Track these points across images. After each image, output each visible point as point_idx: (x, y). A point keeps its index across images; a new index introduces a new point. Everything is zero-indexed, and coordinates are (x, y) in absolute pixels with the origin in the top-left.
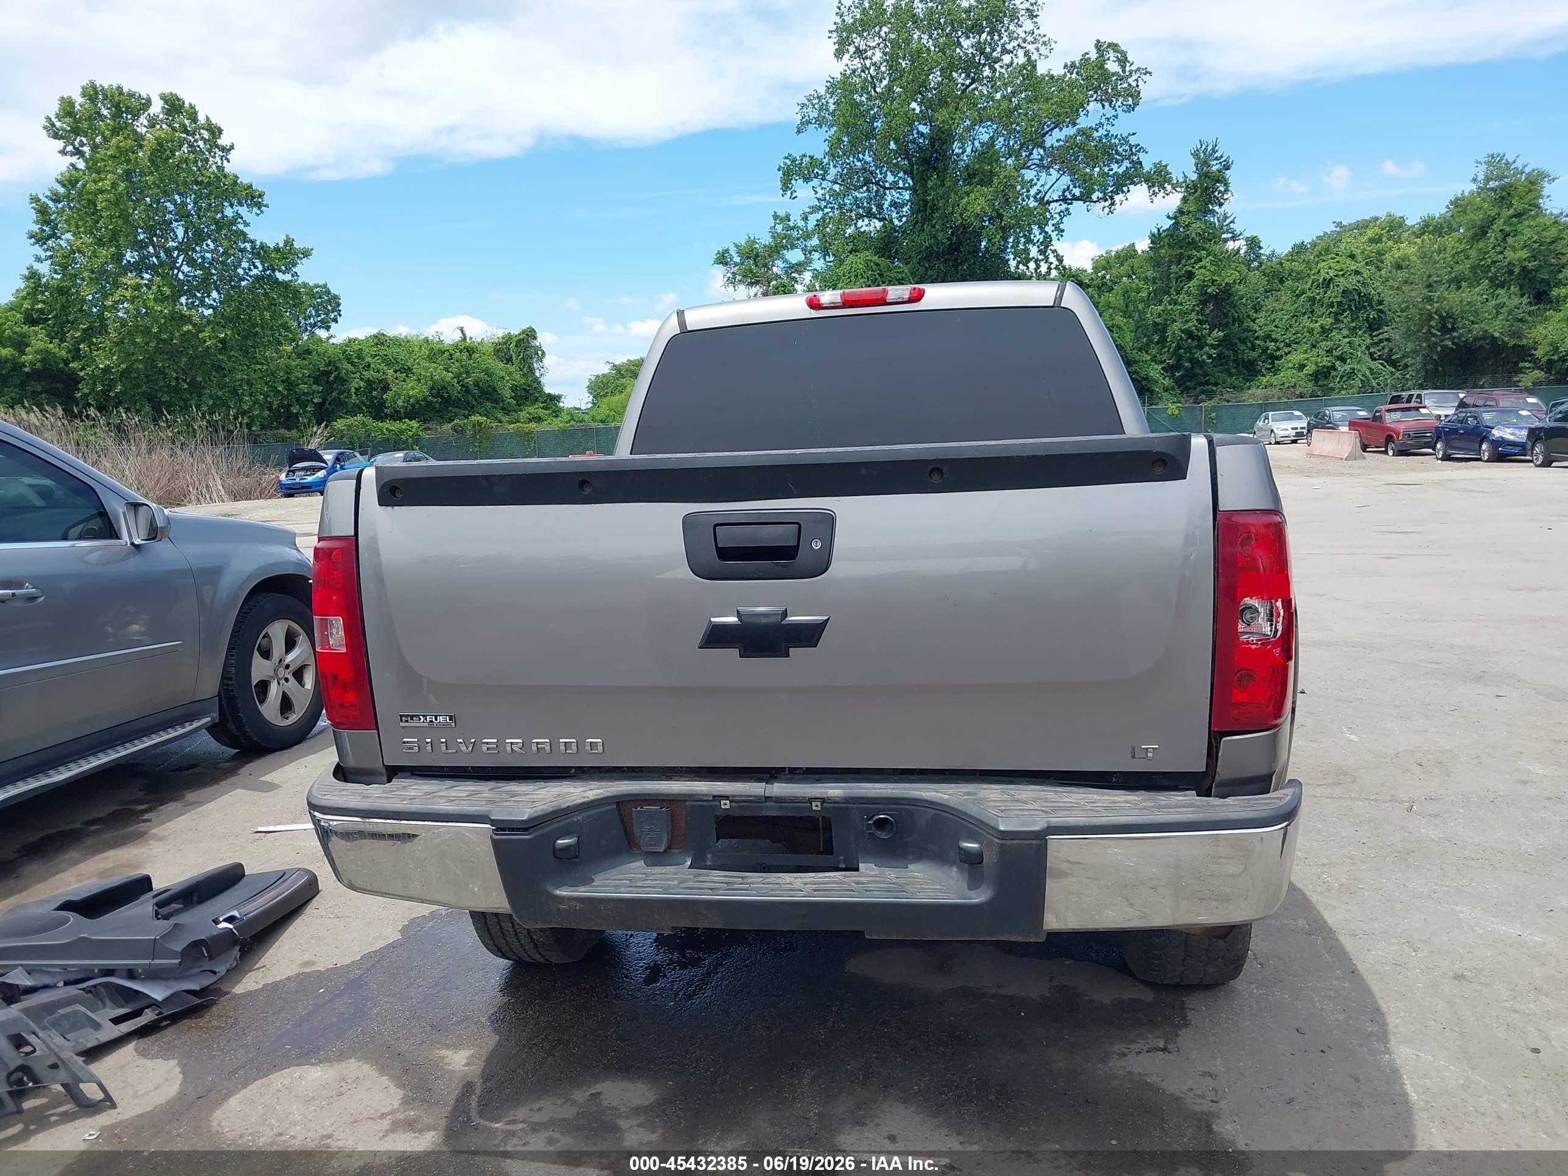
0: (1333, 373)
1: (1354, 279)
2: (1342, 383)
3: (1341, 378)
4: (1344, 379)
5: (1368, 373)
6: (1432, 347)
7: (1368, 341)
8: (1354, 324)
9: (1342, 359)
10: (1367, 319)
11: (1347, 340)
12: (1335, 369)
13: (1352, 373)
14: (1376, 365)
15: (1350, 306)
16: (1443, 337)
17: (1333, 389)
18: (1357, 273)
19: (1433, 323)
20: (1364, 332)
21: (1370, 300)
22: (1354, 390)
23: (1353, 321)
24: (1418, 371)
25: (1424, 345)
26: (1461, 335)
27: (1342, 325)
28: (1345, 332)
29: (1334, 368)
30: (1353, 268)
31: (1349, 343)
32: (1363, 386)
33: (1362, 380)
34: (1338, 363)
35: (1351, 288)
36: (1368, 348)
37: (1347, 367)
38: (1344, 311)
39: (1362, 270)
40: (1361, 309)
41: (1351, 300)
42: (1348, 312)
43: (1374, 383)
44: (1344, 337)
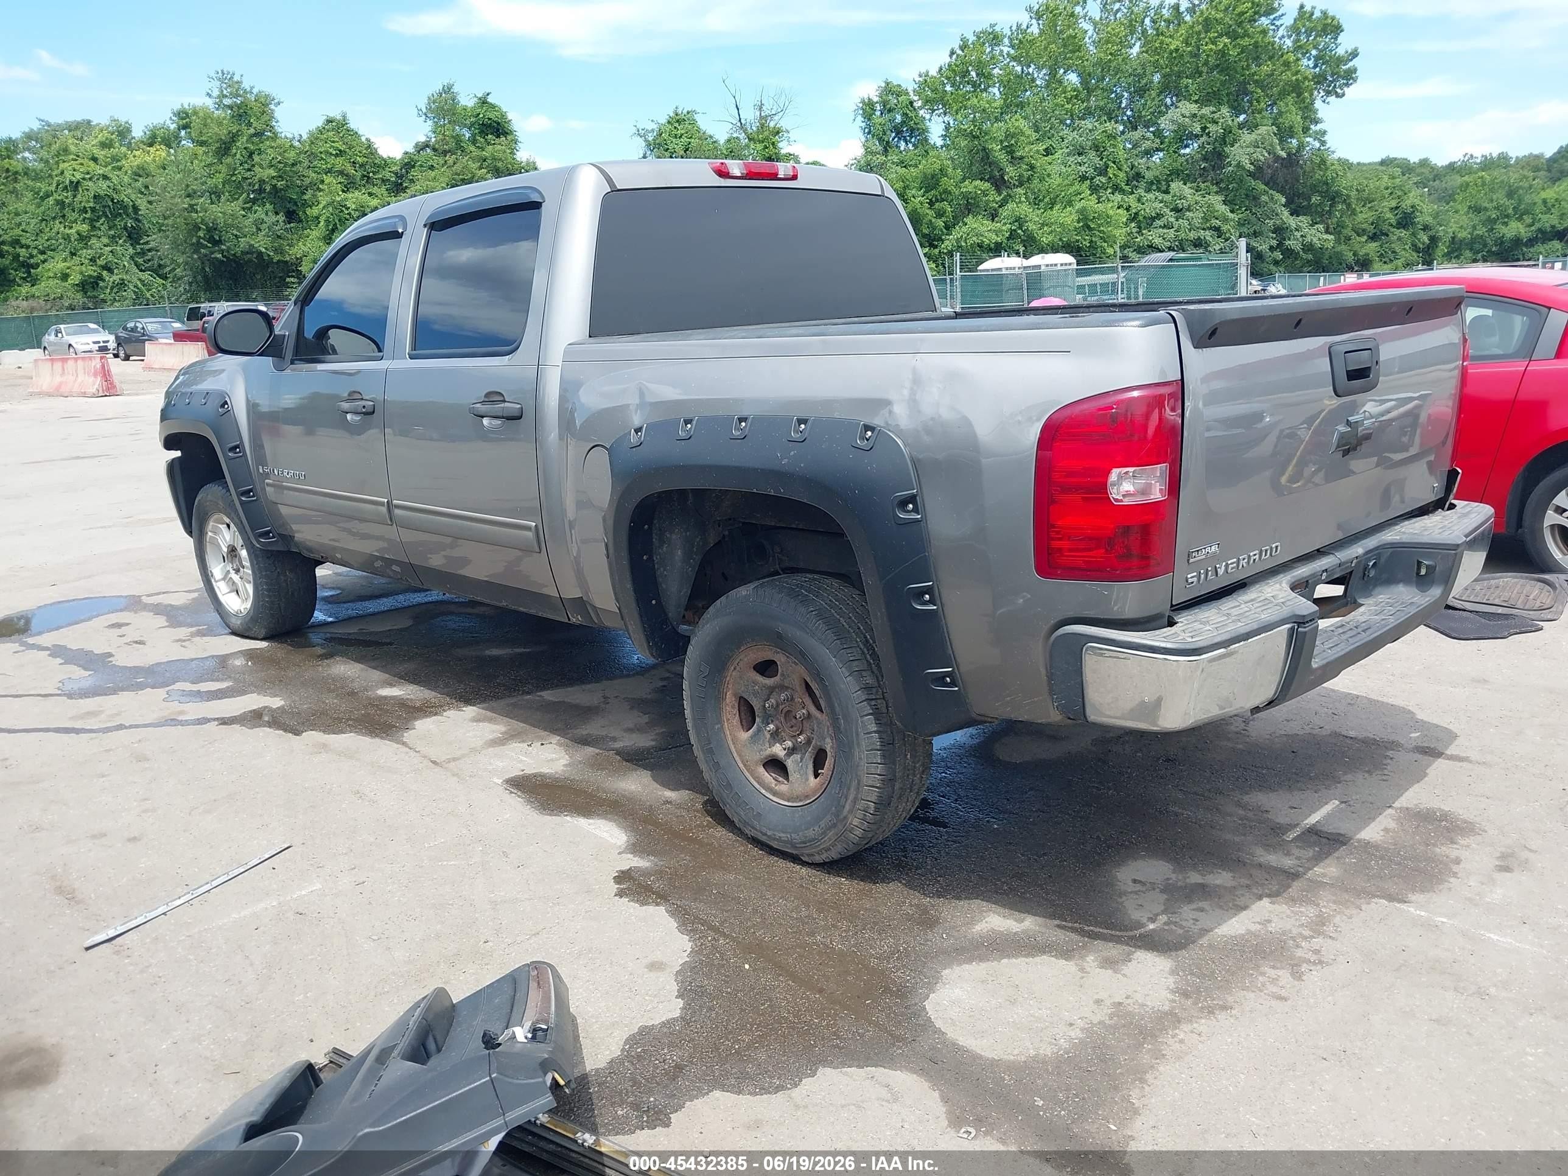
0: (101, 284)
1: (104, 185)
2: (113, 295)
3: (112, 289)
4: (115, 290)
5: (140, 285)
6: (203, 259)
7: (131, 251)
8: (112, 232)
9: (108, 268)
10: (125, 228)
11: (109, 249)
12: (103, 280)
13: (122, 285)
14: (145, 276)
15: (104, 213)
16: (212, 249)
17: (104, 301)
18: (105, 177)
19: (201, 234)
20: (125, 241)
21: (125, 208)
22: (127, 301)
23: (110, 228)
24: (190, 284)
25: (195, 256)
26: (229, 248)
27: (99, 233)
28: (105, 240)
29: (100, 278)
30: (101, 172)
31: (111, 252)
32: (137, 298)
33: (135, 292)
34: (105, 273)
35: (102, 193)
36: (132, 258)
37: (116, 278)
38: (99, 218)
39: (110, 175)
40: (116, 217)
41: (104, 207)
42: (103, 219)
43: (148, 295)
44: (105, 246)
